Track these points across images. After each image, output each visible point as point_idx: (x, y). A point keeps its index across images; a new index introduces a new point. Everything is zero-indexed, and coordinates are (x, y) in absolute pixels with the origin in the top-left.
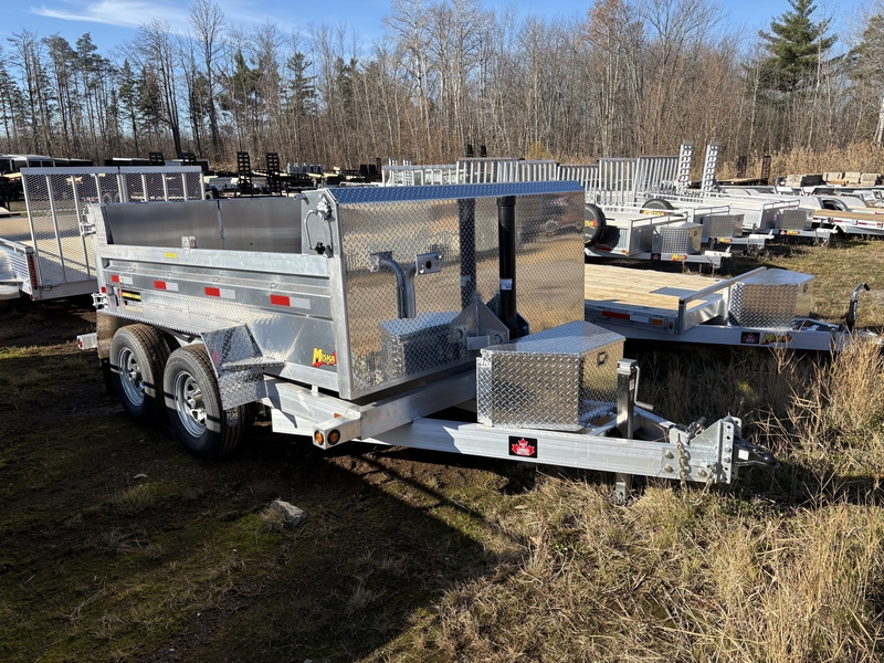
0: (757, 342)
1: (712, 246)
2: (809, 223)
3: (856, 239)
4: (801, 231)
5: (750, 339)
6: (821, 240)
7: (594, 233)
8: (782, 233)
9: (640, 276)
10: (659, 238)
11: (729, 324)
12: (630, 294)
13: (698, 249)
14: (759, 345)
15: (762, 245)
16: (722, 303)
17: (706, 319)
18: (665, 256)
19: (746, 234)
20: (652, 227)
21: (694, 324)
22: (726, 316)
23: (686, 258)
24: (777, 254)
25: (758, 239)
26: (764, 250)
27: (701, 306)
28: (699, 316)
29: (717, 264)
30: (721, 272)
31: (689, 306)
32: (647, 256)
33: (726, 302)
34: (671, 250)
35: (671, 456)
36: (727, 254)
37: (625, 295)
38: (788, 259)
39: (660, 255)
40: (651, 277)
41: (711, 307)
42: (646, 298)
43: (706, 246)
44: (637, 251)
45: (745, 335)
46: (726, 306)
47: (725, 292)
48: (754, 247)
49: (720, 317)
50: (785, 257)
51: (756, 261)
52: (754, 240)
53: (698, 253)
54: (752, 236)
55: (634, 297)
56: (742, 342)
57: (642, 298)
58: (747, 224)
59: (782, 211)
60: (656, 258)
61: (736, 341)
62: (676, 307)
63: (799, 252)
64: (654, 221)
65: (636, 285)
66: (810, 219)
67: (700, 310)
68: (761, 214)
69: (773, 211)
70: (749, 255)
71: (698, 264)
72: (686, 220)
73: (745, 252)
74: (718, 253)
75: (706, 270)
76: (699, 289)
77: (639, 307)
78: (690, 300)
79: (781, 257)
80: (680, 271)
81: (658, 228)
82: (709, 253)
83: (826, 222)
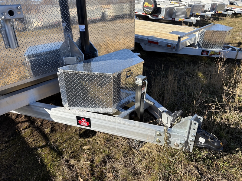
0: (207, 55)
1: (193, 16)
2: (225, 9)
3: (239, 15)
4: (223, 12)
5: (205, 53)
6: (229, 15)
7: (152, 9)
8: (217, 12)
9: (166, 26)
10: (175, 12)
11: (197, 47)
12: (160, 33)
13: (188, 17)
14: (208, 56)
15: (210, 16)
16: (196, 38)
17: (188, 44)
18: (177, 19)
19: (205, 12)
20: (173, 8)
21: (183, 47)
22: (196, 43)
23: (184, 20)
24: (214, 20)
25: (209, 14)
26: (211, 18)
27: (187, 39)
28: (186, 43)
29: (195, 22)
30: (195, 25)
31: (182, 39)
32: (171, 19)
33: (197, 37)
34: (179, 17)
35: (160, 135)
36: (198, 19)
37: (158, 34)
38: (218, 21)
39: (175, 19)
40: (170, 27)
41: (191, 39)
42: (166, 35)
43: (191, 16)
44: (167, 17)
45: (203, 51)
46: (197, 39)
47: (197, 33)
48: (207, 16)
49: (194, 43)
50: (217, 20)
51: (207, 21)
52: (208, 14)
53: (188, 18)
54: (207, 13)
55: (162, 35)
56: (202, 54)
57: (165, 35)
58: (206, 9)
59: (217, 4)
60: (173, 20)
61: (199, 54)
62: (177, 40)
63: (222, 19)
64: (174, 6)
65: (163, 30)
66: (226, 8)
67: (187, 41)
68: (211, 5)
69: (215, 4)
70: (205, 19)
71: (188, 22)
72: (185, 5)
73: (204, 18)
74: (195, 18)
75: (191, 24)
76: (187, 32)
77: (163, 39)
78: (183, 37)
79: (216, 20)
80: (181, 25)
81: (175, 8)
82: (192, 18)
83: (231, 9)
